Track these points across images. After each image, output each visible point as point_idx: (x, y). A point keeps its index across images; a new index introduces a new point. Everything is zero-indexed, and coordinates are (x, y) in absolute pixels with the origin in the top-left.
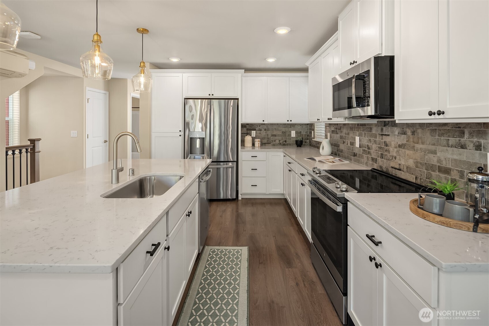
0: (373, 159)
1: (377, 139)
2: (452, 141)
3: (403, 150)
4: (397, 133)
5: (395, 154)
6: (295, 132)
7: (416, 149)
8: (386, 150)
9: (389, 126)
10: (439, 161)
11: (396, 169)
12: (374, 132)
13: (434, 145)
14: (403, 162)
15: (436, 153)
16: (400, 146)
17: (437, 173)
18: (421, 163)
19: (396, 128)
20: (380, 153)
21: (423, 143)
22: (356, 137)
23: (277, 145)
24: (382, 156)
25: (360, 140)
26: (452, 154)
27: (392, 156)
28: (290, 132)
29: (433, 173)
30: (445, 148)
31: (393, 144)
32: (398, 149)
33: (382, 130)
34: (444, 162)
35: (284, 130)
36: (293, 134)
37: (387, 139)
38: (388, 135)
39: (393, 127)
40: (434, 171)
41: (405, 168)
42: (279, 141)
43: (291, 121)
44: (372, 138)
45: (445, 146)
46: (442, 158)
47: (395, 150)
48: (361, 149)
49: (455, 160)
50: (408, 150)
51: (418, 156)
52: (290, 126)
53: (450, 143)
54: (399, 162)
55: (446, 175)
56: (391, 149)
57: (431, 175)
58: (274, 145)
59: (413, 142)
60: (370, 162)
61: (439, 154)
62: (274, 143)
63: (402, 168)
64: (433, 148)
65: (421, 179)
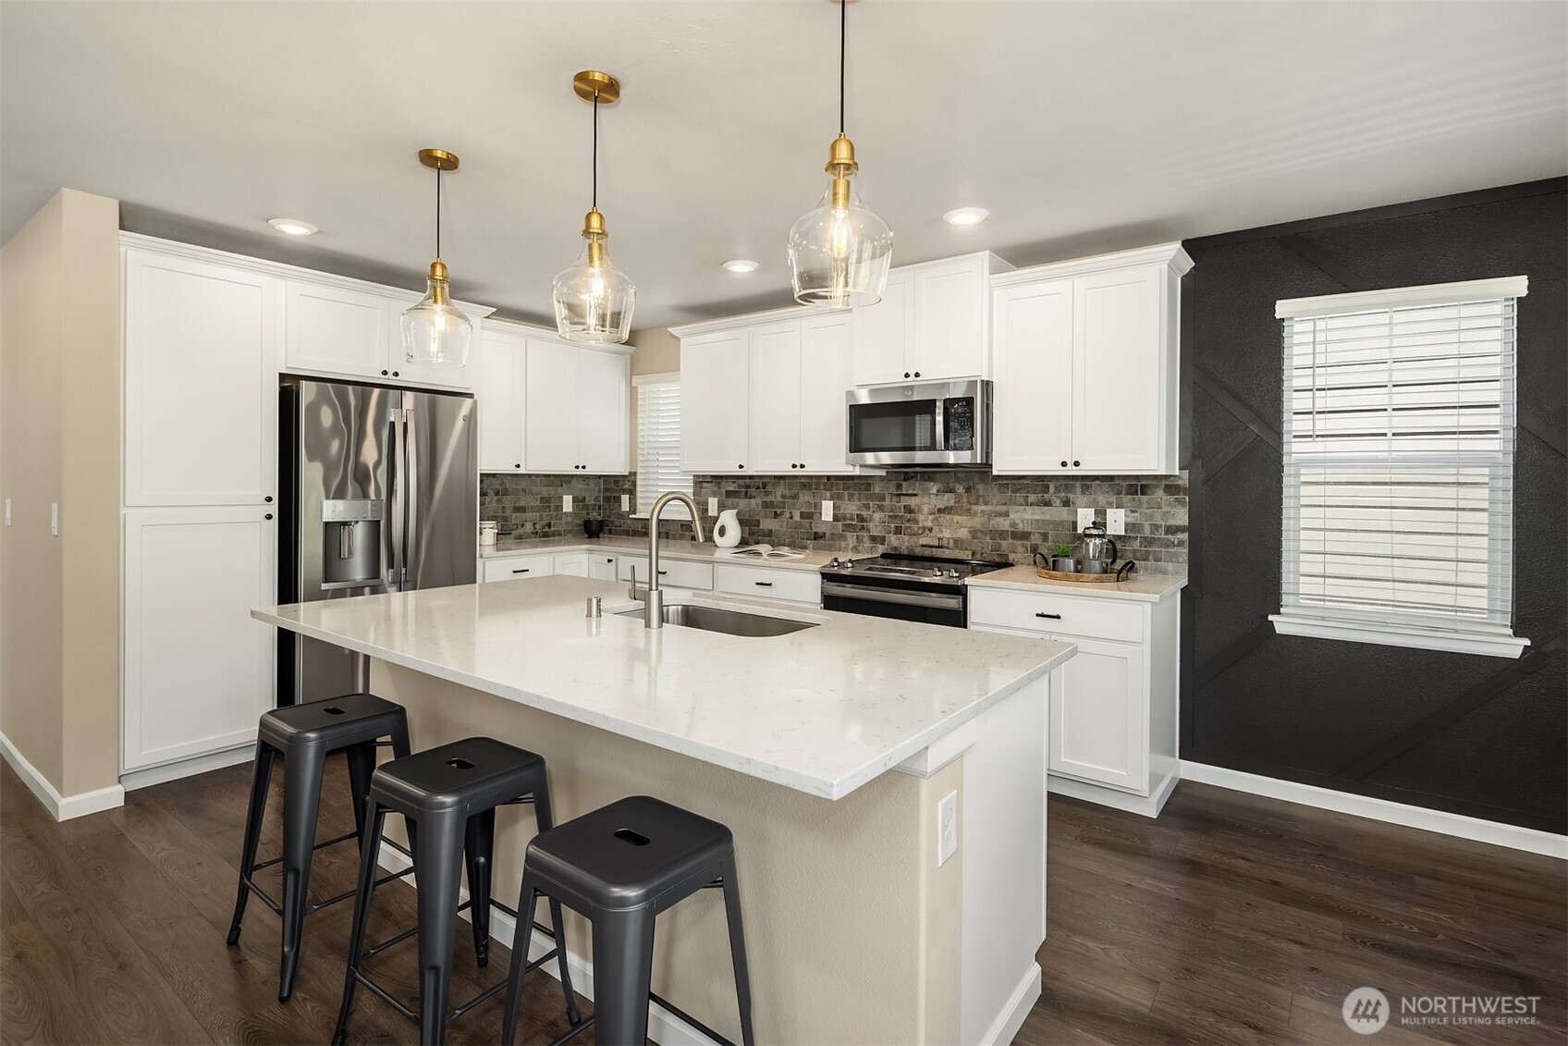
0: (873, 539)
1: (887, 502)
2: (1032, 498)
3: (948, 517)
4: (934, 490)
5: (930, 524)
6: (571, 497)
7: (973, 512)
8: (909, 520)
9: (917, 480)
10: (1013, 524)
11: (932, 547)
12: (877, 491)
13: (1006, 504)
14: (946, 534)
15: (1008, 516)
16: (940, 511)
17: (1011, 541)
18: (982, 532)
19: (932, 484)
20: (893, 525)
21: (986, 503)
22: (823, 502)
23: (528, 537)
24: (898, 531)
25: (835, 507)
26: (1033, 514)
27: (924, 528)
28: (561, 499)
29: (1003, 543)
30: (1022, 507)
31: (925, 509)
32: (937, 515)
33: (899, 487)
34: (1021, 526)
35: (545, 492)
36: (568, 504)
37: (913, 502)
38: (915, 495)
39: (925, 480)
40: (1004, 539)
41: (951, 542)
42: (534, 524)
43: (584, 467)
44: (872, 501)
45: (1022, 505)
46: (1018, 521)
47: (931, 517)
48: (840, 524)
49: (1037, 520)
50: (959, 515)
51: (977, 522)
52: (559, 483)
53: (1030, 501)
54: (939, 535)
55: (1024, 542)
56: (921, 517)
57: (1000, 545)
58: (520, 537)
59: (969, 503)
60: (867, 544)
61: (1012, 516)
62: (521, 531)
63: (945, 543)
64: (1004, 508)
65: (982, 554)
